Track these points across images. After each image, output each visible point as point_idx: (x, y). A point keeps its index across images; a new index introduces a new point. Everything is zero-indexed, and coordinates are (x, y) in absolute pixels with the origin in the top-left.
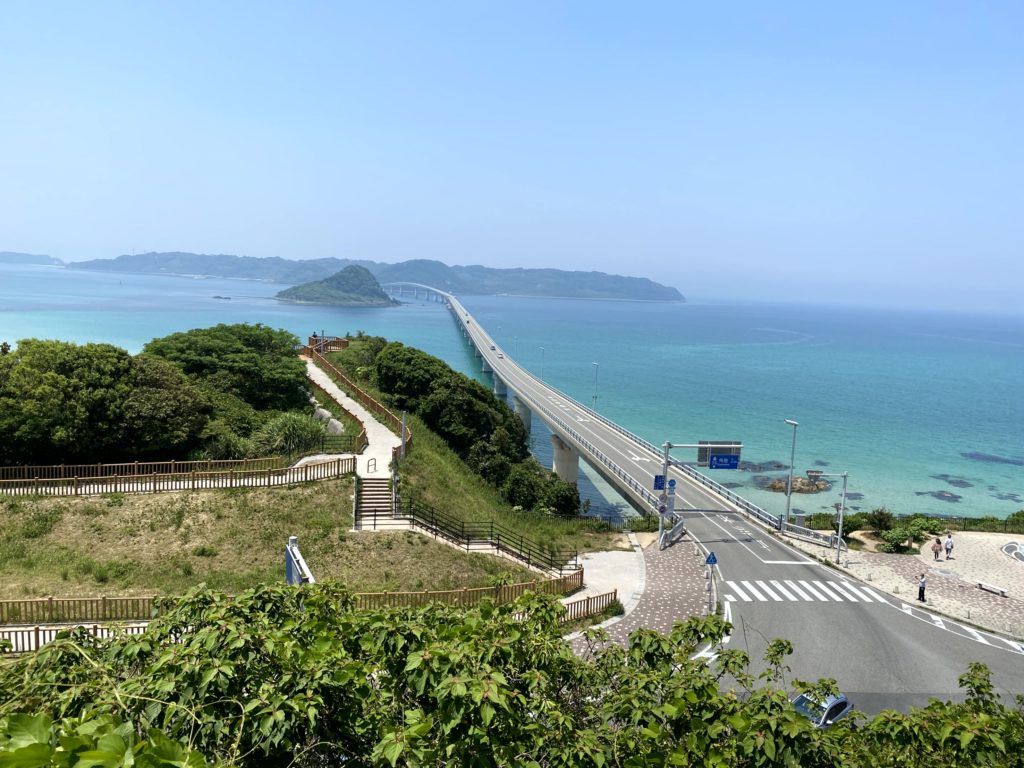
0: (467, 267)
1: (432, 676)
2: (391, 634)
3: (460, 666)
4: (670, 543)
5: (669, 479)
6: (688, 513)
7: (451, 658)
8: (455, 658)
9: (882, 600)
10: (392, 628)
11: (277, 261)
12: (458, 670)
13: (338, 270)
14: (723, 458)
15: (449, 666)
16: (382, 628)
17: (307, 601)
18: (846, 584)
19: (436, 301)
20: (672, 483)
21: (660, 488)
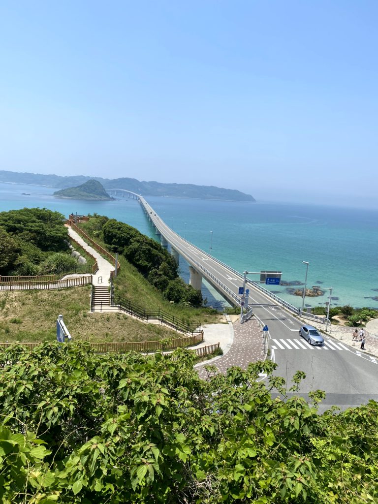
0: (149, 182)
1: (131, 391)
2: (111, 368)
3: (145, 386)
4: (246, 320)
5: (246, 289)
6: (255, 305)
7: (141, 382)
8: (143, 382)
9: (347, 349)
10: (111, 366)
11: (54, 177)
12: (144, 389)
13: (84, 182)
14: (272, 279)
15: (140, 386)
16: (106, 365)
17: (70, 351)
18: (330, 341)
19: (133, 198)
20: (248, 291)
21: (242, 293)
